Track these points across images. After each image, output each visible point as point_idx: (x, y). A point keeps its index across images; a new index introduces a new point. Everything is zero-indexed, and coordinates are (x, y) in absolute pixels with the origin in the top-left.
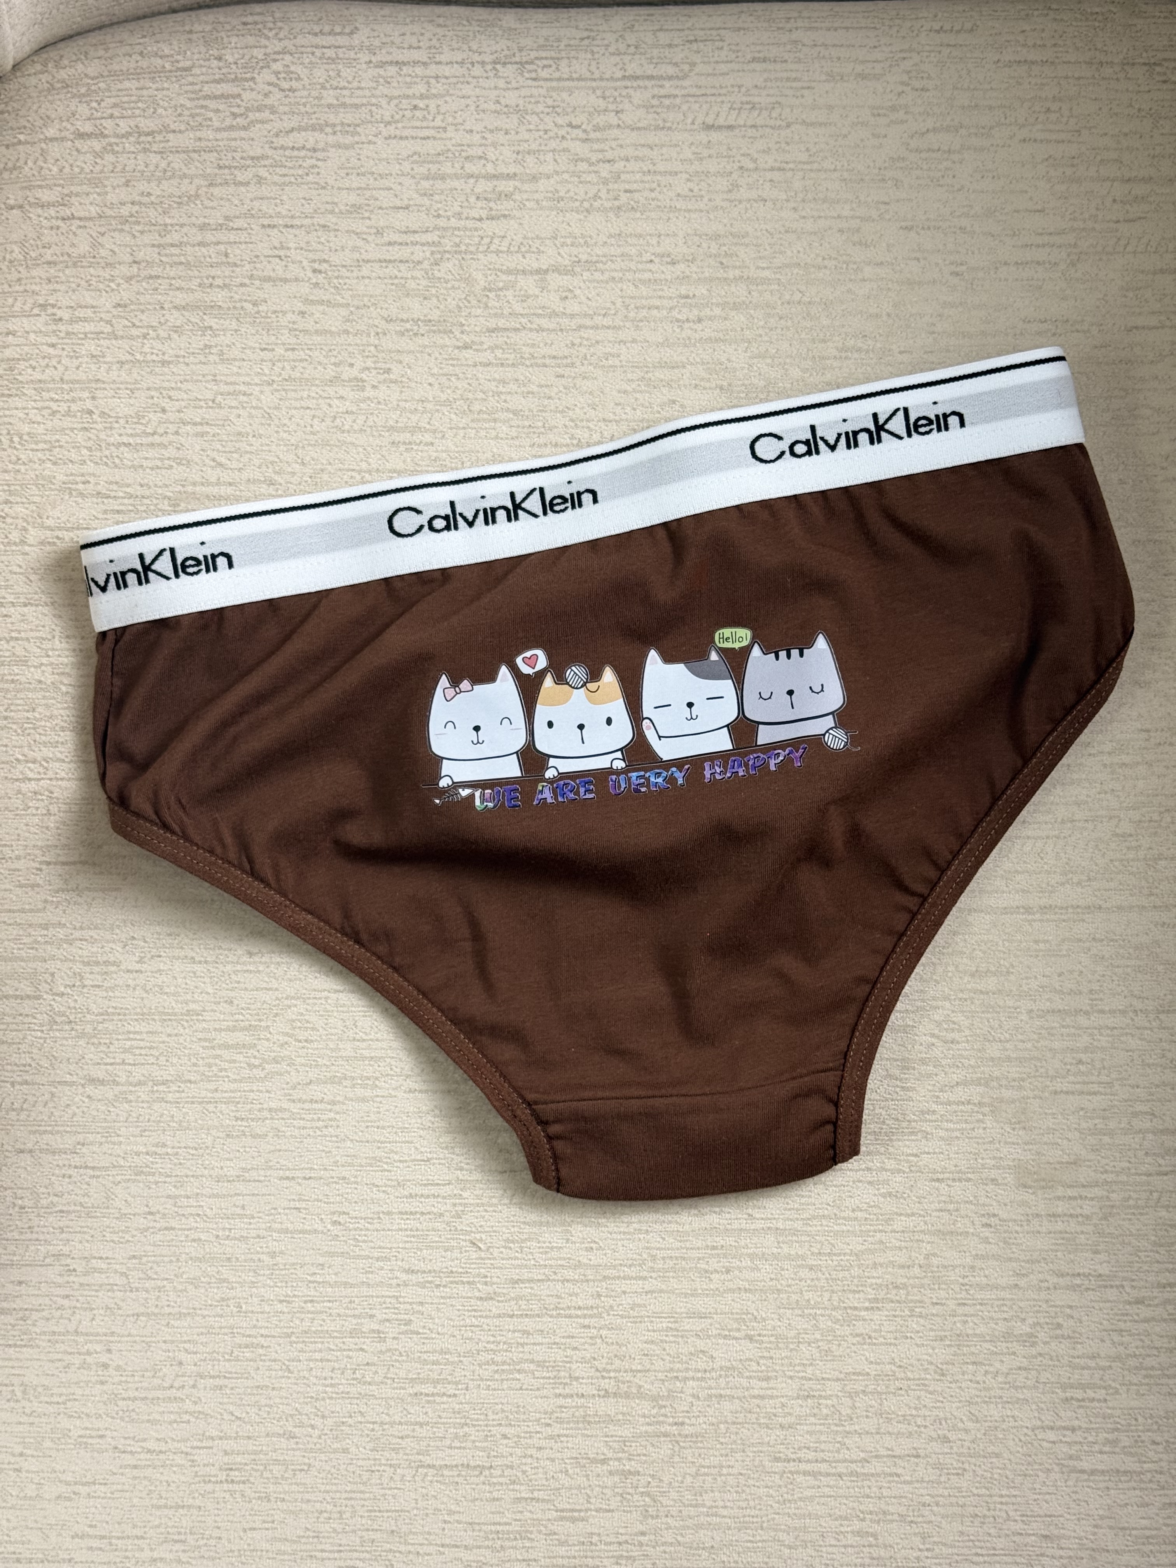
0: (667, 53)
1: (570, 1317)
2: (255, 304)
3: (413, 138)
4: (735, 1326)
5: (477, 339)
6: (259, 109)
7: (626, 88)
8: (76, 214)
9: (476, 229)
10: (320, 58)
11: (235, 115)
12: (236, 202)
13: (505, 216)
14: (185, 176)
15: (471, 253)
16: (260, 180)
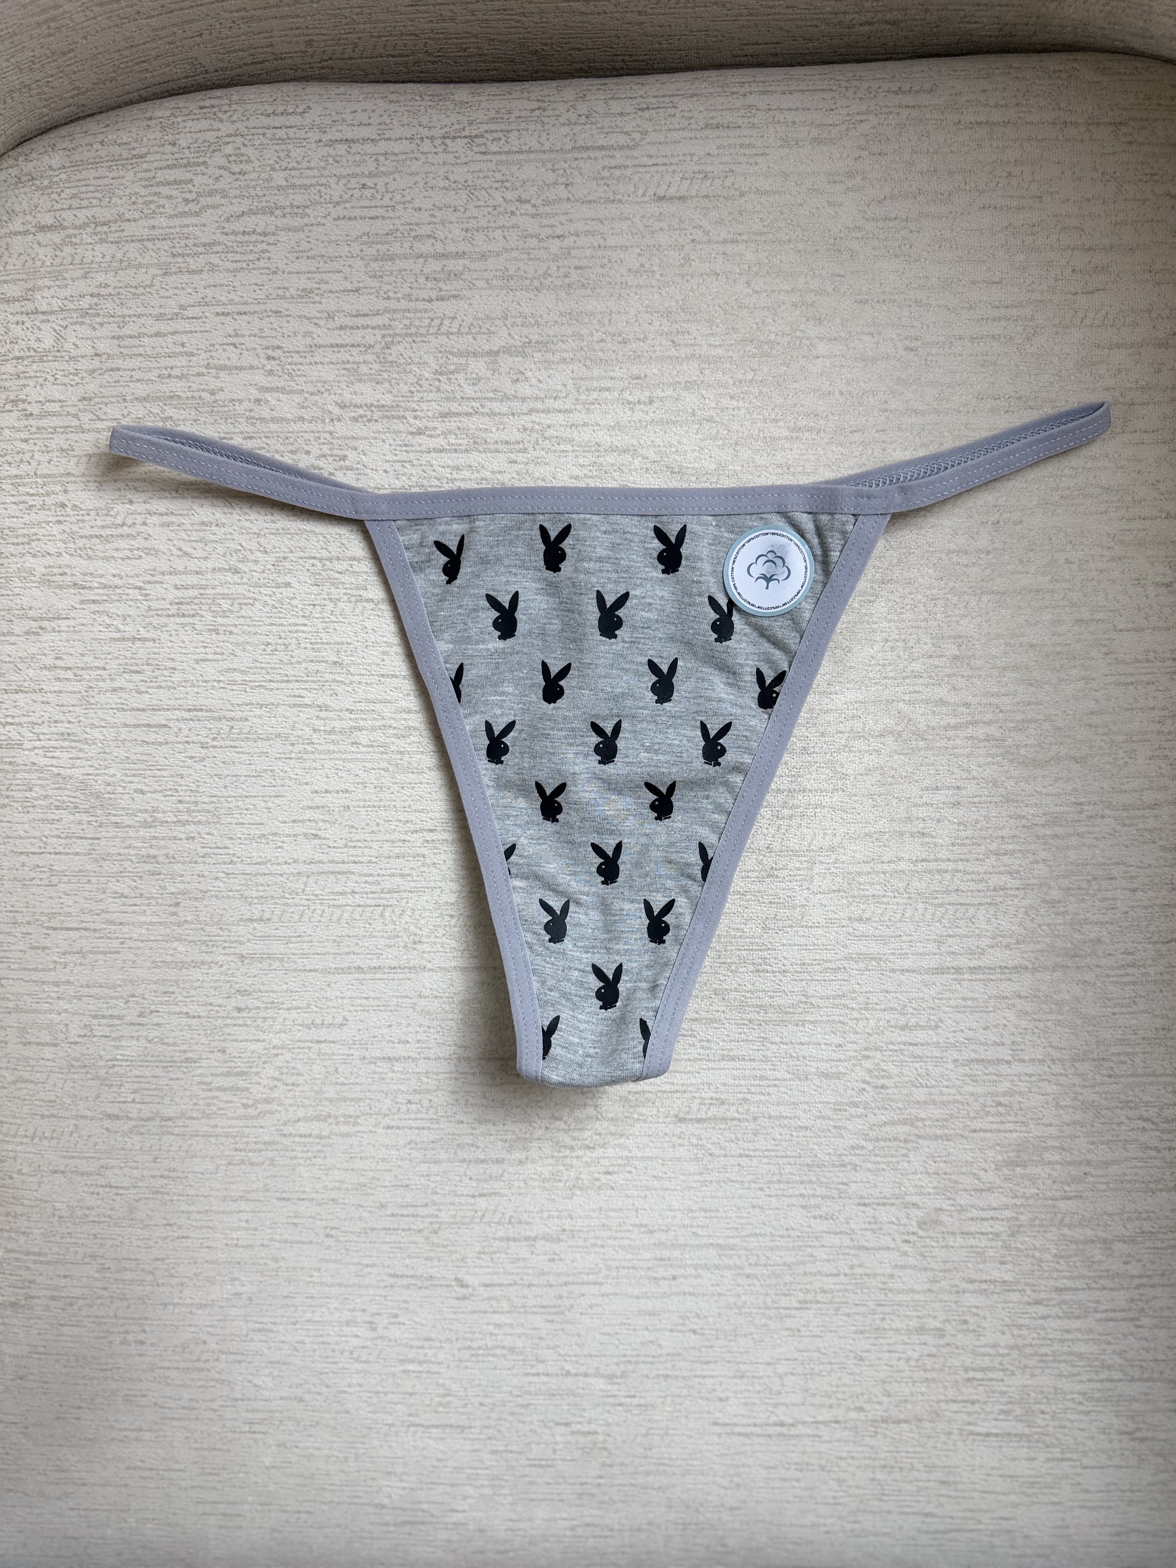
0: (618, 123)
1: (536, 1313)
2: (212, 393)
3: (361, 218)
4: (681, 1321)
5: (430, 425)
6: (211, 194)
7: (576, 159)
8: (40, 309)
9: (426, 311)
10: (271, 139)
11: (187, 201)
12: (189, 291)
13: (455, 297)
14: (140, 265)
15: (422, 335)
16: (213, 268)
